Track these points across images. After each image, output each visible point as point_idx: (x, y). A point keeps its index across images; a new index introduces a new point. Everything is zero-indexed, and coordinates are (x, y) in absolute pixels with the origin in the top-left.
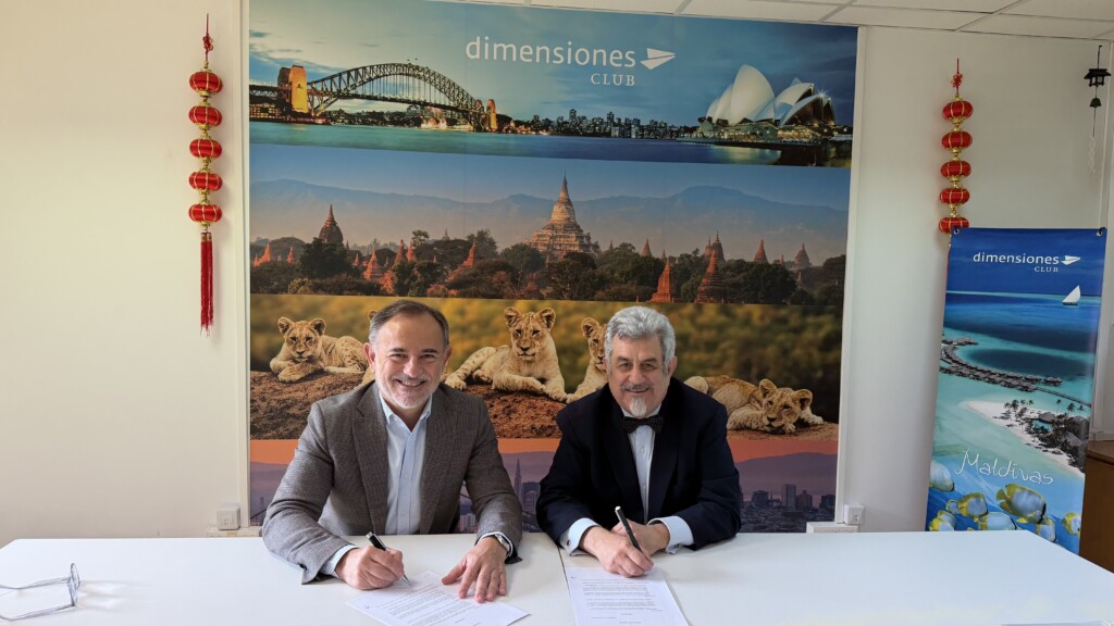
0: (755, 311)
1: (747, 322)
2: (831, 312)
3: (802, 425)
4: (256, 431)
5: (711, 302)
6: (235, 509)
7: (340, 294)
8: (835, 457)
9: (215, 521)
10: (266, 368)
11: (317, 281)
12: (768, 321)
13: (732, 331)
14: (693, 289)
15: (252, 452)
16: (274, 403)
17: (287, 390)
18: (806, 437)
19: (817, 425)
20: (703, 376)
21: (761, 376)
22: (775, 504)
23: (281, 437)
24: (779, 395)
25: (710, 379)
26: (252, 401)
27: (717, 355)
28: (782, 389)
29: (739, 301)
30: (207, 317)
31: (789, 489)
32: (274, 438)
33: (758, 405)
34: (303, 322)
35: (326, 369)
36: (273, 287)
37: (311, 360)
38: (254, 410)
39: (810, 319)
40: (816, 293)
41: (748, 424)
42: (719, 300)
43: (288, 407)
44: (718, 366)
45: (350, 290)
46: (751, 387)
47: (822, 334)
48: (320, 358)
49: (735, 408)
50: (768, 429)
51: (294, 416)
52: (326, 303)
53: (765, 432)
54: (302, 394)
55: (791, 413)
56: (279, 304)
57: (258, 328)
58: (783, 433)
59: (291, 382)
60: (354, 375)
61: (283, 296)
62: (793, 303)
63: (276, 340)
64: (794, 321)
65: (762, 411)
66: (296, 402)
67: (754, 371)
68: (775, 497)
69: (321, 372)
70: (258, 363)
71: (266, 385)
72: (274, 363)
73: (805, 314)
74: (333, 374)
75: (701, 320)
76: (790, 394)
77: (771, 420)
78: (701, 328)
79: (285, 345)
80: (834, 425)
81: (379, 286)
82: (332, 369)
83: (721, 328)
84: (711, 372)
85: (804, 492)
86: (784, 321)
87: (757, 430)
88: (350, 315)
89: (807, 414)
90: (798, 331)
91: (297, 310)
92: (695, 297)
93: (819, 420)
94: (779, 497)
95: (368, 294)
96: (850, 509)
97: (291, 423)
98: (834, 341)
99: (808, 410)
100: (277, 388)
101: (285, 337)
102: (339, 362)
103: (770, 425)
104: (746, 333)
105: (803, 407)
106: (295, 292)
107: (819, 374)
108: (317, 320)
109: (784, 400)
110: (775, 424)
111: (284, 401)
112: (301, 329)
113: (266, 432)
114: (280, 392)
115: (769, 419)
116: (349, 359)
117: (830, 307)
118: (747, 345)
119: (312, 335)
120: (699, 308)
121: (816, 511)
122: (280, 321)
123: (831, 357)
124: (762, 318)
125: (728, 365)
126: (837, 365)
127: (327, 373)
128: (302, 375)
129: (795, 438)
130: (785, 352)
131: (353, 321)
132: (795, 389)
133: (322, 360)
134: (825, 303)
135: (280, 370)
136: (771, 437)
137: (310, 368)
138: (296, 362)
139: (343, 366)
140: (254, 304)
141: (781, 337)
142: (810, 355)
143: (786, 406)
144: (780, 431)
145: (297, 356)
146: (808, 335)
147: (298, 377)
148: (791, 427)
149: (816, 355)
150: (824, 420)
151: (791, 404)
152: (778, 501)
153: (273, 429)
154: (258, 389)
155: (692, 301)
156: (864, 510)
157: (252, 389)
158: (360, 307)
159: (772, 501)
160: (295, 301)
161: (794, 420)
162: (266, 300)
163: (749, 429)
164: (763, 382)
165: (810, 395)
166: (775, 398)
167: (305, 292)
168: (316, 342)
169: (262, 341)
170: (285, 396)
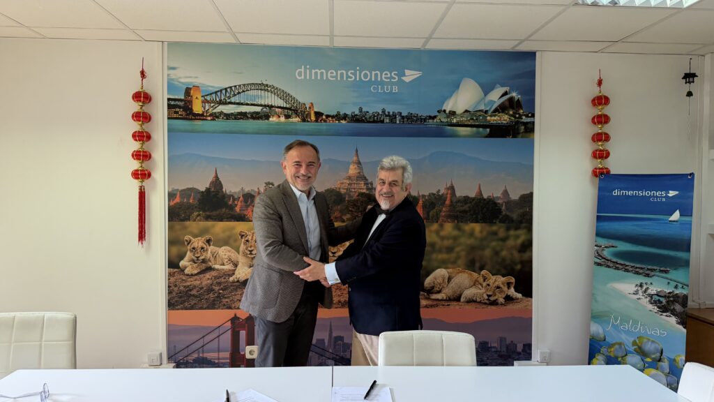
0: (477, 227)
1: (472, 234)
2: (525, 227)
3: (509, 299)
4: (171, 305)
5: (449, 222)
6: (158, 353)
7: (221, 220)
8: (531, 318)
9: (147, 360)
10: (177, 267)
11: (208, 213)
12: (485, 233)
13: (463, 240)
14: (437, 214)
15: (168, 318)
16: (182, 288)
17: (189, 280)
18: (511, 307)
19: (518, 299)
20: (445, 268)
21: (482, 268)
22: (493, 350)
23: (186, 309)
24: (493, 281)
25: (450, 270)
26: (169, 287)
27: (453, 255)
28: (495, 277)
29: (466, 221)
30: (142, 236)
31: (502, 340)
32: (182, 309)
33: (480, 286)
34: (199, 238)
35: (213, 267)
36: (182, 218)
37: (204, 261)
38: (170, 293)
39: (512, 232)
40: (515, 216)
41: (474, 299)
42: (453, 222)
43: (191, 290)
44: (454, 262)
45: (227, 218)
46: (475, 275)
47: (520, 241)
48: (209, 260)
49: (466, 289)
50: (487, 302)
51: (194, 295)
52: (213, 226)
53: (485, 304)
54: (199, 282)
55: (502, 292)
56: (185, 228)
57: (172, 242)
58: (497, 304)
59: (192, 275)
60: (230, 270)
61: (187, 223)
62: (500, 222)
63: (183, 249)
64: (502, 233)
65: (483, 291)
66: (195, 287)
67: (477, 265)
68: (493, 345)
69: (209, 269)
70: (173, 264)
71: (178, 276)
72: (182, 263)
73: (508, 229)
74: (217, 270)
75: (443, 233)
76: (500, 280)
77: (489, 296)
78: (443, 238)
79: (188, 253)
80: (529, 299)
81: (245, 215)
82: (217, 267)
83: (455, 238)
84: (450, 266)
85: (512, 342)
86: (495, 233)
87: (480, 302)
88: (227, 233)
89: (512, 292)
90: (504, 239)
91: (196, 231)
92: (438, 219)
93: (519, 296)
94: (495, 345)
95: (238, 221)
96: (541, 353)
97: (193, 300)
98: (527, 246)
99: (512, 290)
100: (184, 278)
101: (189, 247)
102: (220, 262)
103: (488, 299)
104: (471, 241)
105: (509, 288)
106: (195, 220)
107: (519, 267)
108: (208, 237)
109: (497, 283)
110: (492, 299)
111: (188, 286)
112: (198, 243)
113: (177, 305)
114: (185, 281)
115: (488, 295)
116: (226, 260)
117: (524, 225)
118: (472, 249)
119: (204, 246)
120: (441, 226)
121: (519, 353)
122: (185, 238)
123: (526, 256)
124: (481, 232)
125: (460, 262)
126: (530, 262)
127: (214, 269)
128: (199, 270)
129: (505, 307)
130: (497, 253)
131: (229, 237)
132: (503, 276)
133: (210, 261)
134: (521, 222)
135: (186, 268)
136: (489, 307)
137: (204, 266)
138: (195, 263)
139: (223, 264)
140: (171, 228)
141: (494, 244)
142: (512, 254)
143: (498, 287)
144: (494, 303)
145: (196, 259)
146: (511, 242)
147: (196, 272)
148: (501, 300)
149: (517, 255)
150: (523, 296)
151: (502, 286)
152: (494, 347)
153: (181, 304)
154: (172, 279)
155: (437, 222)
156: (550, 354)
157: (169, 279)
158: (233, 228)
159: (491, 347)
160: (194, 225)
161: (504, 296)
162: (178, 225)
163: (475, 301)
164: (484, 272)
165: (513, 280)
166: (491, 282)
167: (200, 220)
168: (207, 250)
169: (175, 250)
170: (188, 284)
